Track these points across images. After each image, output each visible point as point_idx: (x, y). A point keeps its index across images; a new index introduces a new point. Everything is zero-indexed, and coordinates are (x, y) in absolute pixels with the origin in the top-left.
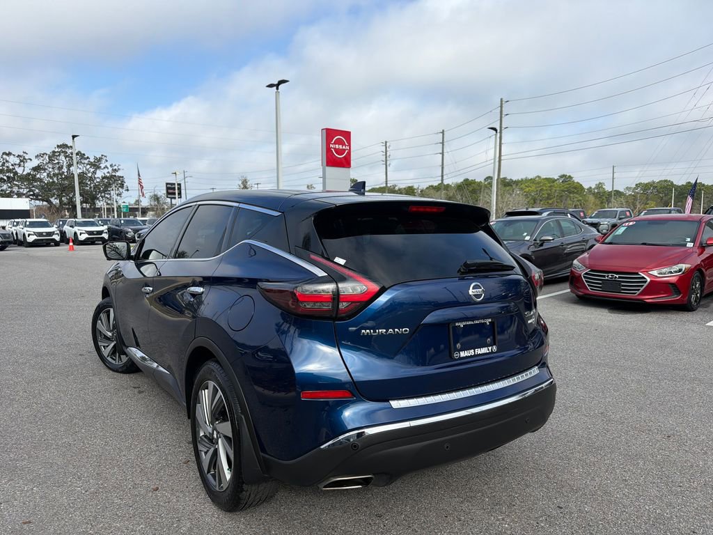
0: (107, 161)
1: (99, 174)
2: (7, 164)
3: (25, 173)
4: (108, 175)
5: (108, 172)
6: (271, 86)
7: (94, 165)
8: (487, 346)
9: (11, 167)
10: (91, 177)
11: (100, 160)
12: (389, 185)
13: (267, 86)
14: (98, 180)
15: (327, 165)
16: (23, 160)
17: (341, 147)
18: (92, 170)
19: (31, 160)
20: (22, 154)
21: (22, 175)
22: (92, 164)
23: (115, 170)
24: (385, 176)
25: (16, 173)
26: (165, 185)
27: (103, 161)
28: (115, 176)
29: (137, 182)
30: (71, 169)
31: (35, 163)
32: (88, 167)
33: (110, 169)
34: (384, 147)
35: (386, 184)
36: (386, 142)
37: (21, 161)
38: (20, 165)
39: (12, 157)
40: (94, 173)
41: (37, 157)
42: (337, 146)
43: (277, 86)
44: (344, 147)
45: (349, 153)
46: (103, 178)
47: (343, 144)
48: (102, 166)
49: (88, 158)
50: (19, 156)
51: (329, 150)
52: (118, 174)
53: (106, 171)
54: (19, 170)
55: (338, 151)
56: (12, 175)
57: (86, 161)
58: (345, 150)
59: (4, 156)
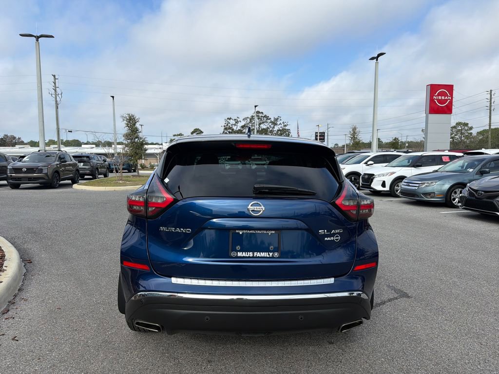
0: (281, 120)
1: (276, 128)
2: (229, 125)
3: (237, 129)
4: (281, 129)
5: (281, 127)
6: (372, 59)
7: (274, 123)
8: (268, 251)
9: (231, 126)
10: (271, 131)
11: (276, 120)
12: (492, 127)
13: (370, 59)
14: (275, 132)
15: (430, 113)
16: (237, 122)
17: (443, 98)
18: (272, 126)
19: (240, 121)
20: (236, 118)
21: (236, 131)
22: (271, 122)
23: (285, 126)
24: (489, 119)
25: (233, 130)
26: (315, 134)
27: (279, 120)
28: (285, 129)
29: (297, 132)
30: (261, 126)
31: (243, 123)
32: (270, 124)
33: (283, 125)
34: (489, 95)
35: (490, 125)
36: (491, 91)
37: (236, 122)
38: (235, 125)
39: (231, 120)
40: (274, 128)
41: (244, 119)
42: (440, 98)
43: (377, 58)
44: (446, 98)
45: (451, 102)
46: (278, 130)
47: (446, 95)
48: (278, 123)
49: (270, 119)
50: (235, 120)
51: (432, 101)
52: (286, 128)
53: (280, 126)
54: (235, 128)
55: (440, 101)
56: (231, 131)
57: (269, 121)
58: (447, 100)
59: (228, 120)
